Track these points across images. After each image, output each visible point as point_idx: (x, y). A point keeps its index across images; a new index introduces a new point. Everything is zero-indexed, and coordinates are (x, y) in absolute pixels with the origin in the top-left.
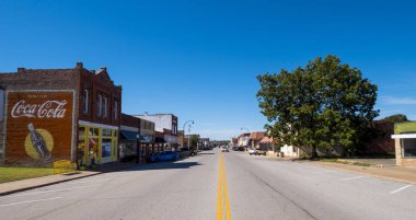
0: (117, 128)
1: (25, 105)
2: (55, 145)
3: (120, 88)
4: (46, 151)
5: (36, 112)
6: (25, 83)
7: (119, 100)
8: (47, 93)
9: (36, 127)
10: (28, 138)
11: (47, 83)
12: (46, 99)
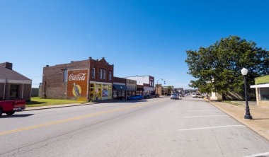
0: (111, 84)
1: (73, 75)
3: (113, 66)
5: (76, 78)
6: (73, 67)
7: (112, 71)
11: (79, 66)
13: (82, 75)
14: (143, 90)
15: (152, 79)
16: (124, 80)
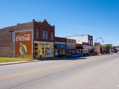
0: (53, 43)
1: (19, 36)
2: (27, 50)
3: (54, 27)
4: (25, 52)
5: (22, 39)
6: (19, 29)
7: (53, 32)
8: (25, 32)
9: (22, 44)
10: (20, 48)
11: (25, 28)
12: (25, 34)
13: (27, 36)
14: (82, 48)
15: (90, 38)
16: (64, 40)
